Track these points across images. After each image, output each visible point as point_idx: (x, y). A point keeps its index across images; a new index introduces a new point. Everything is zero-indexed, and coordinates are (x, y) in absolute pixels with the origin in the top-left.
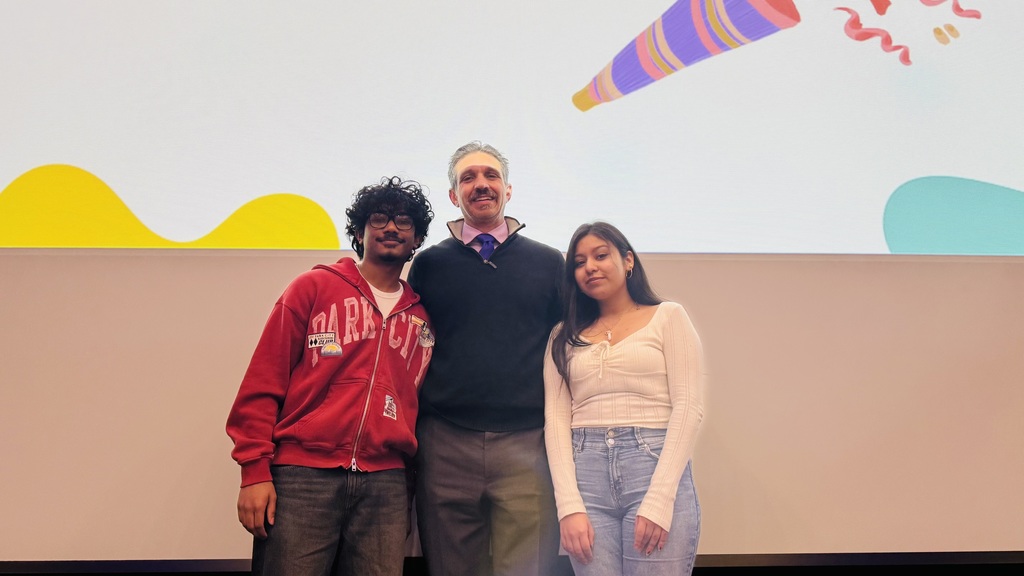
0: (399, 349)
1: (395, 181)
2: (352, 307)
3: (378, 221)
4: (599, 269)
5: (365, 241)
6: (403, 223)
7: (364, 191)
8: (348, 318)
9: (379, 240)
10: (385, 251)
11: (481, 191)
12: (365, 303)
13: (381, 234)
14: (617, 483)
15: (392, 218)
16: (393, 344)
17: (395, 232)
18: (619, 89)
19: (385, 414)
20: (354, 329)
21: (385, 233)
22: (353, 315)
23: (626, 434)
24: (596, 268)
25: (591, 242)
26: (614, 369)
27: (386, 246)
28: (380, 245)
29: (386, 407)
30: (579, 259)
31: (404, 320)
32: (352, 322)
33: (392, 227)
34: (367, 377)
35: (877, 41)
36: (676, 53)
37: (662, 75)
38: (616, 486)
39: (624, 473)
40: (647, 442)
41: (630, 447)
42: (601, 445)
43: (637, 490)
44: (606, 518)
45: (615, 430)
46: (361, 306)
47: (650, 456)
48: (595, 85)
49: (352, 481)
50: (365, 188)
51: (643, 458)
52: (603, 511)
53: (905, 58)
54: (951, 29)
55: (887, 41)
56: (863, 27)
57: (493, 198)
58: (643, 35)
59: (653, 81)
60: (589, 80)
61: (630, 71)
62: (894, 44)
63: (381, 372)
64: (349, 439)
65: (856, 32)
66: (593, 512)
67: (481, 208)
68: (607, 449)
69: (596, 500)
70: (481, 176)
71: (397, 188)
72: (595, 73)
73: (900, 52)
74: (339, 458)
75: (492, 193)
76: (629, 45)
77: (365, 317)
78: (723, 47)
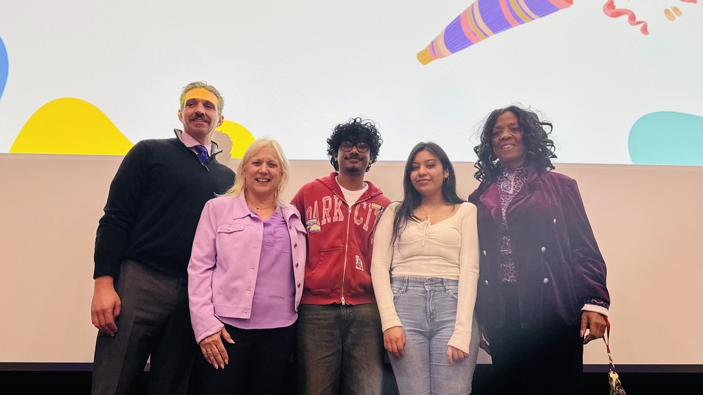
0: (362, 225)
1: (358, 120)
2: (327, 202)
3: (346, 146)
4: (428, 174)
5: (339, 159)
6: (362, 147)
7: (338, 127)
8: (324, 209)
9: (346, 158)
10: (350, 165)
11: (199, 115)
12: (336, 199)
13: (348, 154)
14: (431, 314)
15: (355, 145)
16: (357, 222)
17: (357, 154)
18: (449, 50)
19: (357, 267)
20: (328, 215)
21: (350, 154)
22: (327, 207)
23: (438, 283)
24: (426, 173)
25: (425, 156)
26: (431, 240)
27: (351, 162)
28: (347, 162)
29: (357, 263)
30: (415, 165)
31: (365, 207)
32: (327, 211)
33: (355, 150)
34: (342, 245)
35: (625, 17)
36: (488, 25)
37: (478, 40)
38: (431, 316)
39: (436, 308)
40: (451, 288)
41: (441, 291)
42: (421, 289)
43: (444, 319)
44: (421, 337)
45: (431, 280)
46: (333, 201)
47: (453, 298)
48: (433, 47)
49: (344, 312)
50: (339, 125)
51: (449, 299)
52: (420, 333)
53: (645, 30)
54: (676, 10)
55: (632, 18)
56: (616, 8)
57: (206, 122)
58: (465, 12)
59: (472, 44)
60: (429, 43)
61: (456, 37)
62: (637, 20)
63: (351, 241)
64: (338, 286)
65: (612, 11)
66: (413, 333)
67: (197, 126)
68: (426, 291)
69: (416, 325)
70: (200, 105)
71: (359, 125)
72: (433, 39)
73: (641, 25)
74: (332, 298)
75: (206, 118)
76: (456, 19)
77: (335, 207)
78: (520, 21)
